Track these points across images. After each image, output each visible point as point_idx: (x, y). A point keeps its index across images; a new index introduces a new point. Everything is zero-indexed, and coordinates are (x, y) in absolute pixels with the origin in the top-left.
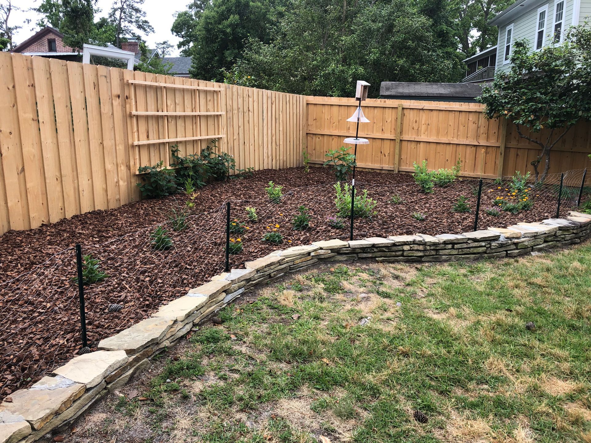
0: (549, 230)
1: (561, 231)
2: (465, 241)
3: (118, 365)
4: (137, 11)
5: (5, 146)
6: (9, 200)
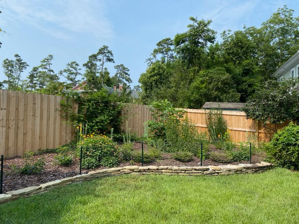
0: (237, 168)
1: (245, 169)
2: (191, 170)
3: (5, 199)
4: (127, 74)
5: (20, 125)
6: (18, 144)
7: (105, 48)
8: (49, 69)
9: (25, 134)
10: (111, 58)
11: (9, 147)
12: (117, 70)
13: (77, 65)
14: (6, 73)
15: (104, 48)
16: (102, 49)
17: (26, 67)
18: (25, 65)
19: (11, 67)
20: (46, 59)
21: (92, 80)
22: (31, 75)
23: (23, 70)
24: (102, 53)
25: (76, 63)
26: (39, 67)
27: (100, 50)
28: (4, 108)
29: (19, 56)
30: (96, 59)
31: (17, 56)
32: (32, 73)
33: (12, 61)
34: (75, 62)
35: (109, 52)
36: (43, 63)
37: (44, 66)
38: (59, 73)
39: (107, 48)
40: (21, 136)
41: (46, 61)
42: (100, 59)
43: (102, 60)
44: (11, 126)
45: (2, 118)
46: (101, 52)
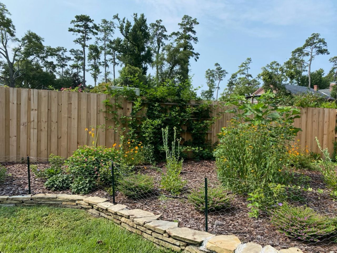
5: (54, 127)
6: (52, 149)
7: (315, 36)
8: (247, 74)
9: (59, 138)
10: (324, 48)
11: (41, 150)
12: (334, 63)
13: (278, 64)
14: (208, 83)
15: (313, 37)
16: (310, 39)
17: (225, 75)
18: (224, 72)
19: (212, 77)
20: (244, 63)
21: (268, 79)
22: (230, 82)
23: (222, 79)
24: (311, 45)
25: (277, 63)
26: (237, 73)
27: (307, 41)
28: (35, 109)
29: (219, 64)
30: (302, 53)
31: (217, 64)
32: (230, 81)
33: (213, 71)
34: (275, 62)
35: (320, 41)
36: (241, 69)
37: (242, 71)
38: (257, 77)
39: (318, 36)
40: (54, 140)
41: (244, 65)
42: (307, 52)
43: (310, 54)
44: (43, 128)
45: (33, 120)
46: (309, 43)
